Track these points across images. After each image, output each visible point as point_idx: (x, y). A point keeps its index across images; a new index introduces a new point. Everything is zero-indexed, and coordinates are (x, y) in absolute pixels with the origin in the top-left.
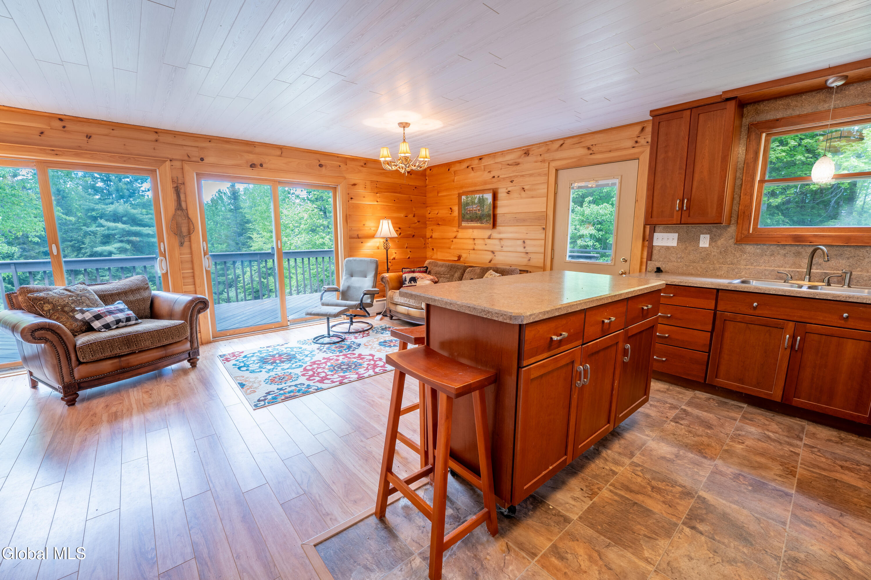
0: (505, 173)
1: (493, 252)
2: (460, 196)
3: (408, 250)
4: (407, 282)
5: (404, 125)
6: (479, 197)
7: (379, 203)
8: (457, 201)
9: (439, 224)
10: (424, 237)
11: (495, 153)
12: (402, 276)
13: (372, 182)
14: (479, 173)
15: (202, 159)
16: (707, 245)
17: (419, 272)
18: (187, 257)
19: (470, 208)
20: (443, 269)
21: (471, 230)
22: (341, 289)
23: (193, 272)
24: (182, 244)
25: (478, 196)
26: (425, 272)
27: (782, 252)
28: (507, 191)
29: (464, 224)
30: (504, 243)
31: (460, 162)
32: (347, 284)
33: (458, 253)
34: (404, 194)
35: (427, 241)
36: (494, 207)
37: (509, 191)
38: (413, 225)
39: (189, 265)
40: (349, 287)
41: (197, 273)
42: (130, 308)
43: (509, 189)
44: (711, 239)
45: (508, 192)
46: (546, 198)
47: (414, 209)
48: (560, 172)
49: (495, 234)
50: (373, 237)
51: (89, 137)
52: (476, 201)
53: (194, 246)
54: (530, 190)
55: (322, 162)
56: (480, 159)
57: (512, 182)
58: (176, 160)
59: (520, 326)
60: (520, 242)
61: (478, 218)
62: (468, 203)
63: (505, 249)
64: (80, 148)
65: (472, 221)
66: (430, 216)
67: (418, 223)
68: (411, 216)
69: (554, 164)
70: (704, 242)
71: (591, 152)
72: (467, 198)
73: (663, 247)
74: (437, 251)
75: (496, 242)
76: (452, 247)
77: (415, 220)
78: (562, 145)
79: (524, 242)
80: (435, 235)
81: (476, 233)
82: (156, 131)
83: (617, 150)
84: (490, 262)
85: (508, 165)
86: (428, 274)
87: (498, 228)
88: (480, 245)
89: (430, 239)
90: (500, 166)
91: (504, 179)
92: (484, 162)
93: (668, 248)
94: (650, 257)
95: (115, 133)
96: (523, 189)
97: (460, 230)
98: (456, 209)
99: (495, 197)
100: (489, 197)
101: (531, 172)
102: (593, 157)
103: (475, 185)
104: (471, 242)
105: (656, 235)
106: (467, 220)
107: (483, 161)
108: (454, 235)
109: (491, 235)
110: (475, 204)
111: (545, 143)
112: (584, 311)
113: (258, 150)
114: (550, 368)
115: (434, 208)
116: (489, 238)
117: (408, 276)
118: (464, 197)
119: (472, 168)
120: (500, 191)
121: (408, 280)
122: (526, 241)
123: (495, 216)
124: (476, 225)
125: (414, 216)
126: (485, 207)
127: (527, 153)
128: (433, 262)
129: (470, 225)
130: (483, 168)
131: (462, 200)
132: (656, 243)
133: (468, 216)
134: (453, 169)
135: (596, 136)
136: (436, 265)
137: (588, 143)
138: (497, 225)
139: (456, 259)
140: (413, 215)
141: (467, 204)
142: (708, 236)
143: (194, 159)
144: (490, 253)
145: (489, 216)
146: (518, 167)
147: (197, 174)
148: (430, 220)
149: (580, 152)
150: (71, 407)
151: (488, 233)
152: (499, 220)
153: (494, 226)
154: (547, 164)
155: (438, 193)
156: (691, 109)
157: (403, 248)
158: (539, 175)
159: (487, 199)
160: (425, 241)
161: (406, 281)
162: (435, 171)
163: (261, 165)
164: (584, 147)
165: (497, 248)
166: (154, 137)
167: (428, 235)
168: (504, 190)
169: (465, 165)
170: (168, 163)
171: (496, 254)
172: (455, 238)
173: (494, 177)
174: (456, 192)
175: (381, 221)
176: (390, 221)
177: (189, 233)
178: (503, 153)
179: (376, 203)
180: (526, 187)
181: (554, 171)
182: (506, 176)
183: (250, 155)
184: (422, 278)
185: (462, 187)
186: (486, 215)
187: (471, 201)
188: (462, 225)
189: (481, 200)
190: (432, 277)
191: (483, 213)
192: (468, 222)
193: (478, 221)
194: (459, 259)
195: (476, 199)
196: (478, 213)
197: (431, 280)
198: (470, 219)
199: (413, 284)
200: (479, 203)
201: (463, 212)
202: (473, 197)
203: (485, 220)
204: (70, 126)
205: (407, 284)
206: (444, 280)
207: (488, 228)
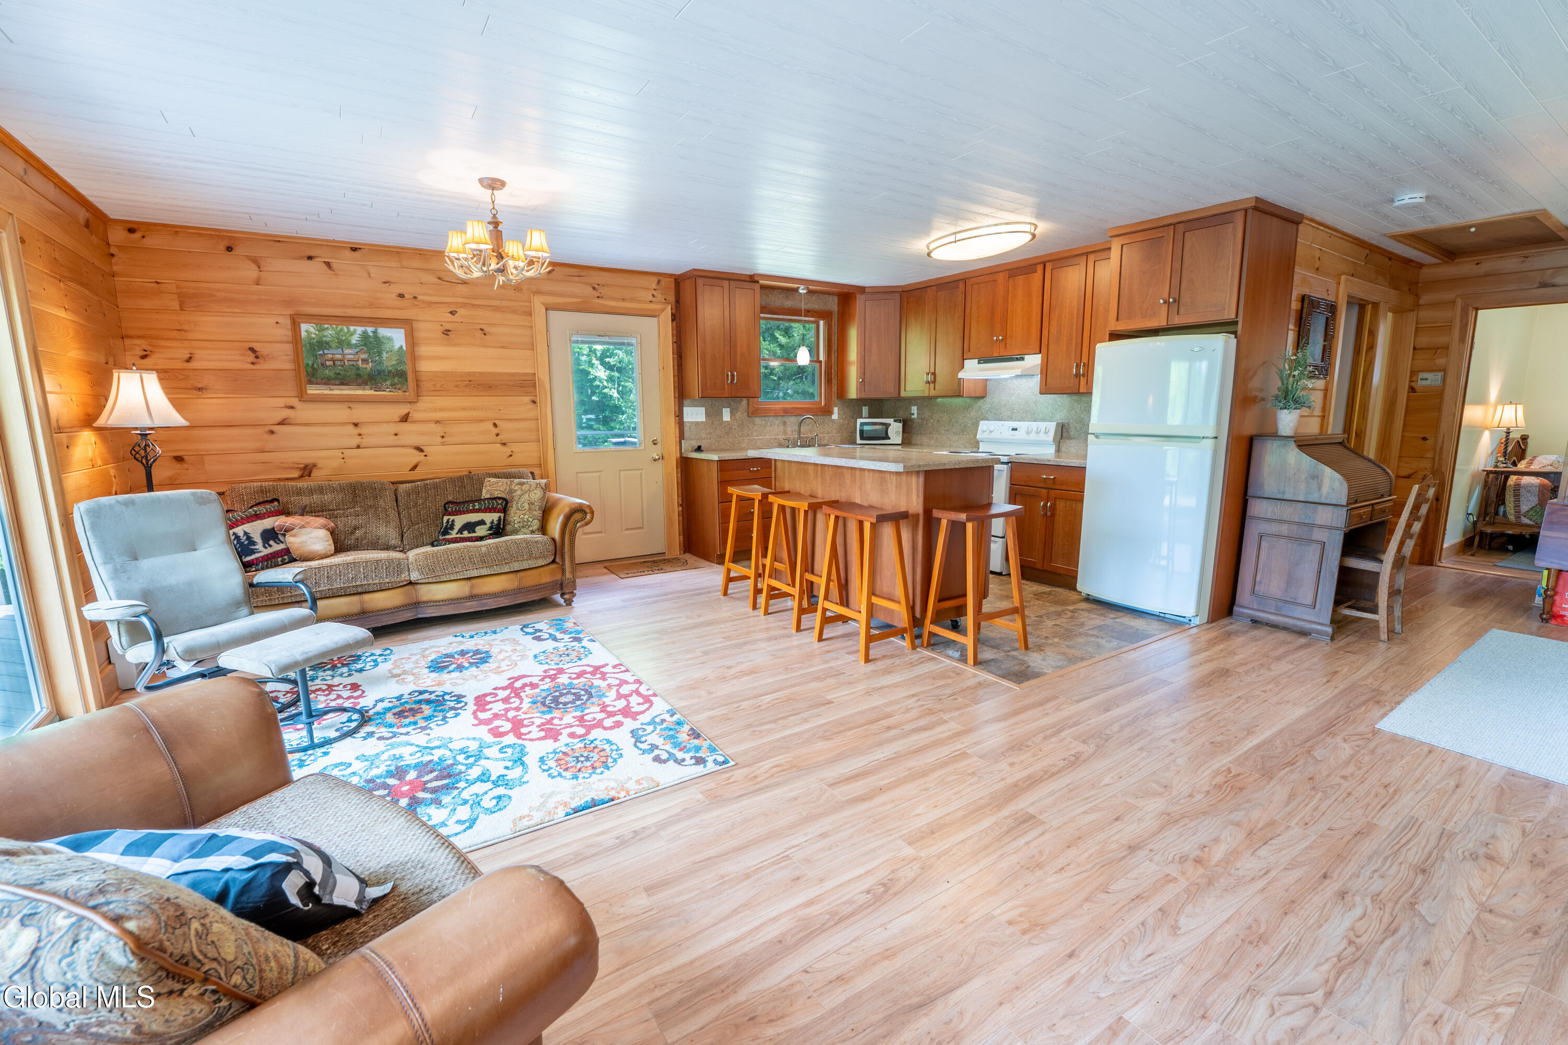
0: (435, 294)
1: (420, 450)
2: (296, 323)
4: (258, 547)
5: (493, 184)
6: (365, 333)
8: (282, 333)
11: (397, 248)
16: (729, 419)
19: (332, 353)
21: (343, 406)
25: (360, 330)
27: (777, 422)
28: (442, 329)
29: (313, 390)
31: (281, 240)
33: (299, 459)
36: (413, 355)
37: (449, 331)
43: (448, 327)
44: (731, 412)
45: (446, 333)
46: (531, 352)
48: (552, 314)
49: (421, 411)
52: (354, 339)
56: (354, 250)
57: (452, 313)
60: (487, 426)
61: (362, 379)
62: (327, 343)
65: (343, 384)
68: (111, 362)
69: (541, 299)
70: (726, 415)
71: (597, 293)
72: (320, 330)
73: (692, 423)
75: (429, 427)
76: (272, 447)
79: (495, 425)
81: (362, 412)
83: (632, 300)
84: (414, 468)
85: (438, 278)
87: (425, 399)
88: (376, 436)
90: (416, 276)
91: (430, 304)
92: (367, 259)
93: (697, 424)
94: (682, 436)
96: (481, 330)
97: (301, 405)
98: (278, 351)
99: (412, 339)
100: (395, 336)
101: (497, 303)
102: (602, 301)
103: (343, 303)
104: (348, 430)
105: (686, 410)
106: (328, 382)
107: (362, 256)
108: (278, 415)
109: (408, 414)
110: (349, 345)
116: (405, 419)
117: (254, 530)
118: (306, 329)
119: (327, 264)
120: (420, 326)
122: (499, 423)
123: (416, 376)
124: (362, 392)
126: (384, 355)
129: (335, 392)
130: (364, 269)
131: (304, 334)
132: (685, 420)
133: (329, 373)
134: (246, 250)
135: (601, 273)
137: (593, 281)
138: (423, 395)
139: (299, 474)
141: (322, 344)
142: (728, 409)
144: (412, 451)
145: (401, 375)
146: (464, 290)
149: (581, 290)
151: (399, 410)
152: (424, 383)
153: (418, 394)
154: (526, 296)
155: (184, 302)
156: (729, 280)
158: (516, 311)
159: (391, 339)
161: (252, 542)
162: (148, 240)
164: (587, 284)
165: (429, 440)
168: (435, 327)
169: (301, 251)
171: (426, 451)
172: (282, 423)
173: (401, 296)
174: (277, 311)
180: (488, 329)
181: (544, 310)
182: (434, 299)
185: (294, 301)
186: (390, 372)
187: (338, 338)
188: (309, 392)
189: (372, 340)
190: (322, 521)
191: (378, 367)
192: (332, 387)
193: (366, 384)
194: (307, 473)
195: (352, 335)
196: (364, 366)
197: (324, 527)
198: (335, 379)
199: (277, 547)
200: (365, 345)
201: (310, 363)
202: (342, 330)
203: (388, 382)
205: (262, 550)
206: (353, 521)
207: (403, 401)
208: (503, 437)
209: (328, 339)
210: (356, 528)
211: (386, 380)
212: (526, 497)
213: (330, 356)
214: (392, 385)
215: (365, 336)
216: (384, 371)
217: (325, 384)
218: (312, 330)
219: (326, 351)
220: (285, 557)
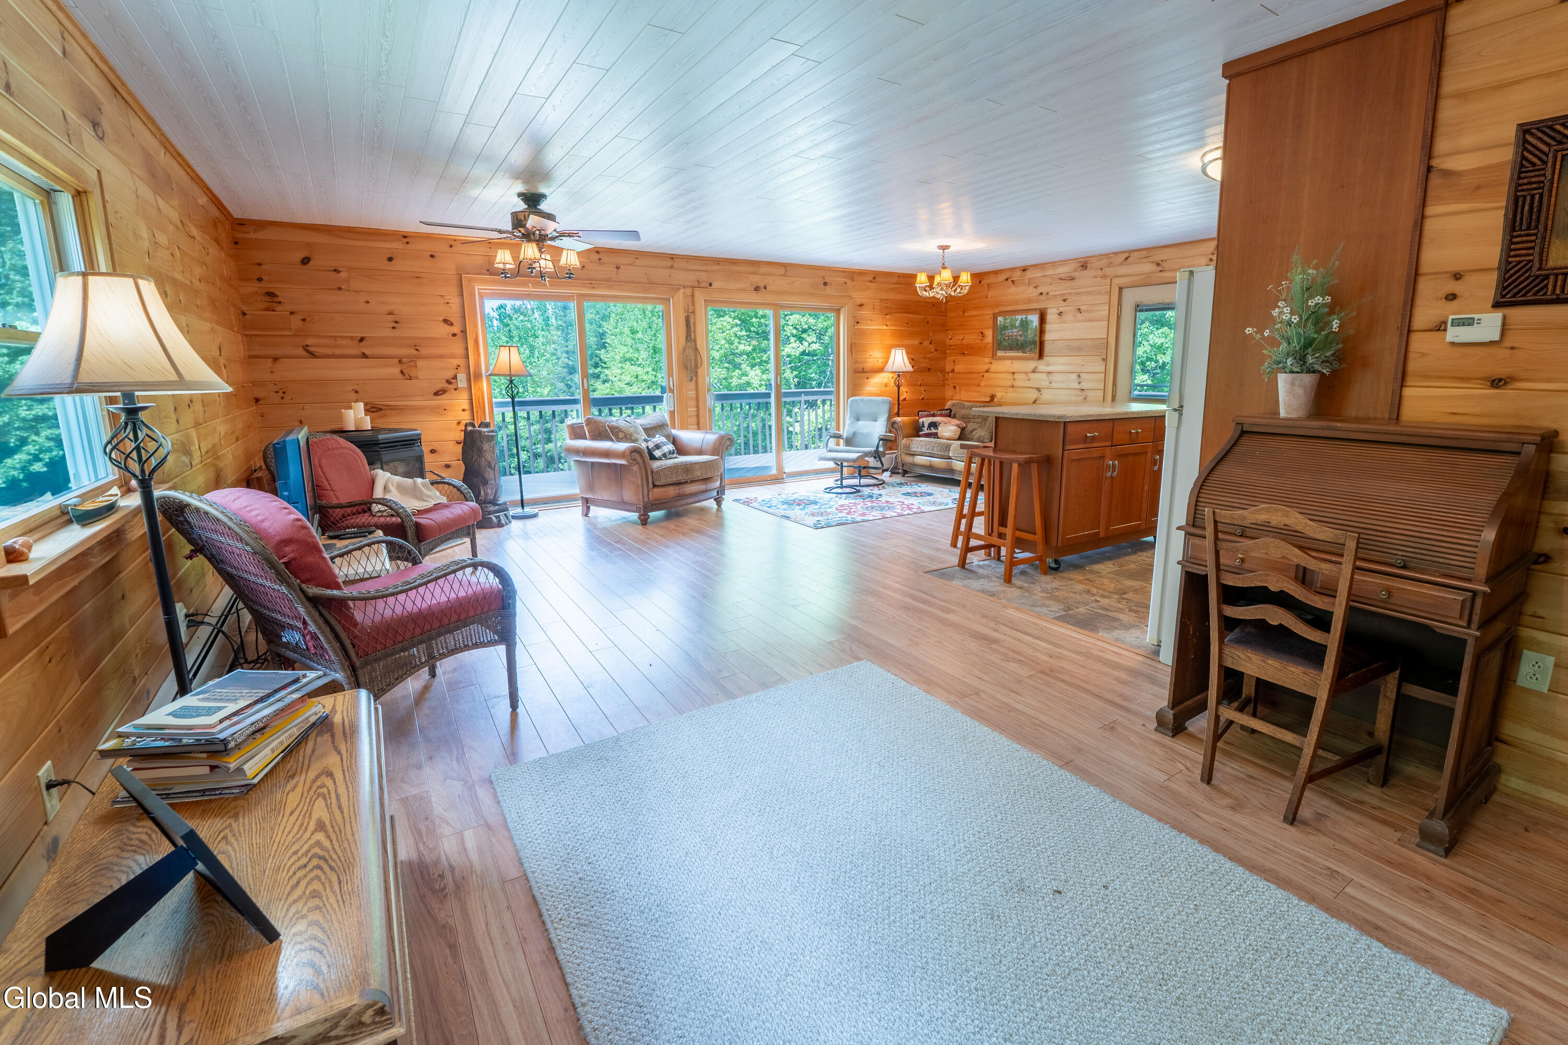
0: (1057, 289)
1: (1039, 390)
2: (995, 316)
3: (922, 388)
4: (925, 429)
5: (944, 248)
6: (1022, 318)
7: (889, 328)
8: (991, 323)
9: (964, 354)
10: (943, 371)
11: (1044, 263)
12: (918, 421)
13: (881, 300)
14: (1022, 288)
15: (711, 285)
17: (941, 415)
18: (692, 394)
19: (1008, 332)
21: (1010, 362)
22: (845, 436)
23: (698, 411)
24: (691, 380)
25: (1020, 317)
26: (949, 416)
28: (1058, 312)
29: (1000, 353)
30: (1053, 377)
31: (996, 272)
32: (852, 430)
33: (990, 391)
34: (920, 315)
35: (947, 376)
36: (1042, 331)
37: (1061, 312)
38: (930, 355)
39: (693, 403)
40: (855, 434)
41: (701, 412)
43: (1061, 309)
45: (1060, 314)
46: (1106, 322)
47: (931, 334)
48: (1125, 291)
49: (1042, 366)
50: (881, 370)
51: (618, 268)
52: (1017, 323)
53: (700, 381)
54: (1087, 311)
55: (827, 280)
56: (1024, 270)
57: (1064, 300)
58: (688, 287)
59: (1065, 423)
60: (1074, 376)
61: (1019, 346)
62: (1007, 326)
63: (1054, 385)
64: (609, 280)
65: (1011, 349)
66: (951, 342)
67: (935, 352)
68: (926, 343)
69: (1117, 281)
71: (1160, 268)
72: (1005, 320)
74: (961, 389)
75: (1044, 376)
76: (982, 384)
77: (932, 348)
78: (1127, 258)
79: (1079, 376)
80: (958, 368)
81: (1017, 366)
82: (672, 257)
84: (1034, 402)
85: (1061, 279)
86: (954, 418)
87: (1045, 358)
88: (1021, 380)
89: (950, 374)
90: (1050, 280)
91: (1055, 296)
92: (1029, 274)
95: (639, 262)
96: (1079, 309)
97: (994, 361)
98: (989, 333)
99: (1042, 320)
100: (1034, 319)
101: (1089, 289)
102: (1162, 274)
103: (1016, 302)
104: (1010, 376)
106: (1005, 349)
107: (1027, 273)
108: (986, 367)
109: (1036, 368)
110: (1016, 327)
111: (1107, 255)
112: (1113, 420)
113: (763, 269)
114: (1086, 456)
115: (957, 332)
116: (1034, 371)
117: (926, 421)
118: (1000, 319)
119: (1013, 281)
120: (1049, 311)
121: (926, 425)
122: (1081, 375)
123: (1042, 343)
124: (1017, 354)
125: (931, 343)
126: (1029, 331)
127: (1084, 266)
128: (960, 403)
129: (1008, 354)
130: (1027, 281)
131: (999, 322)
133: (1006, 344)
134: (986, 281)
135: (1166, 250)
136: (963, 407)
137: (1158, 258)
138: (1045, 354)
139: (988, 399)
140: (929, 341)
141: (1005, 328)
143: (702, 285)
144: (1035, 391)
145: (1034, 343)
146: (1073, 283)
147: (706, 301)
148: (952, 347)
149: (1148, 268)
151: (1032, 365)
152: (1047, 348)
153: (1041, 356)
154: (1109, 280)
155: (964, 312)
157: (916, 385)
158: (1099, 293)
159: (1032, 321)
160: (944, 376)
161: (923, 426)
163: (765, 288)
164: (1152, 262)
165: (1045, 384)
166: (669, 263)
167: (948, 367)
168: (1055, 311)
169: (1004, 277)
170: (681, 291)
171: (1043, 391)
172: (987, 371)
173: (1041, 294)
174: (990, 312)
175: (893, 351)
176: (903, 350)
177: (696, 367)
178: (1054, 264)
179: (885, 327)
180: (1082, 308)
181: (1117, 289)
182: (1057, 293)
183: (755, 276)
184: (947, 423)
185: (998, 305)
186: (1030, 341)
187: (1011, 323)
188: (998, 354)
189: (1024, 322)
190: (958, 422)
191: (1025, 339)
192: (1007, 351)
193: (1019, 349)
194: (992, 399)
195: (1017, 321)
196: (1020, 338)
197: (958, 426)
198: (1008, 346)
199: (933, 431)
200: (1022, 326)
201: (999, 338)
202: (1013, 318)
204: (605, 258)
205: (925, 431)
206: (975, 426)
207: (1033, 359)
208: (1085, 385)
209: (1007, 324)
210: (974, 429)
211: (1027, 347)
214: (1030, 349)
215: (1022, 320)
216: (1027, 341)
218: (1002, 320)
219: (1006, 331)
220: (935, 435)
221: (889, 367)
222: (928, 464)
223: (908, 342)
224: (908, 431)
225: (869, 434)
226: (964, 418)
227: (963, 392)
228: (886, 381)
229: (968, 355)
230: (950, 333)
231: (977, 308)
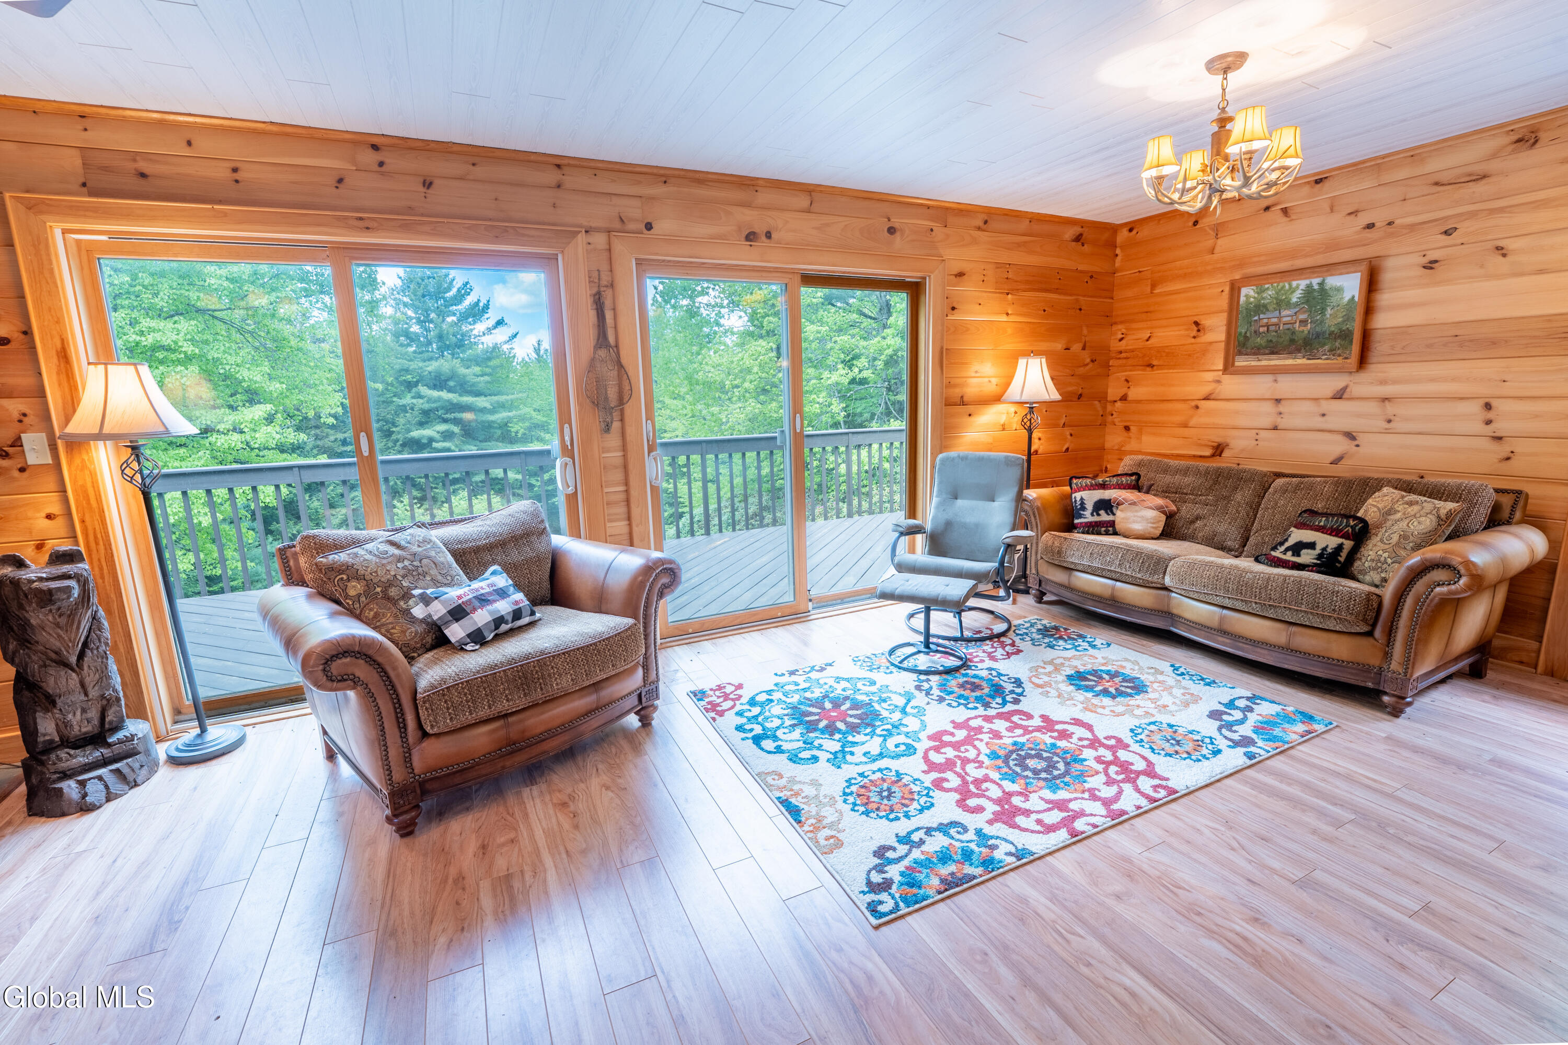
0: (1420, 210)
1: (1350, 436)
2: (1235, 289)
3: (1067, 431)
4: (1087, 513)
5: (1230, 63)
6: (1309, 286)
7: (1012, 318)
8: (1224, 302)
9: (1151, 366)
10: (1102, 398)
11: (1384, 157)
12: (1070, 499)
13: (999, 266)
14: (1312, 221)
15: (649, 226)
17: (1120, 486)
18: (615, 456)
19: (1269, 317)
20: (1188, 480)
21: (1271, 378)
22: (929, 527)
23: (627, 492)
24: (607, 428)
25: (1303, 284)
26: (1137, 487)
28: (1425, 261)
29: (1241, 362)
30: (1401, 409)
32: (943, 517)
33: (1214, 436)
34: (1071, 295)
35: (1109, 408)
36: (1369, 309)
37: (1435, 261)
38: (1082, 370)
39: (618, 476)
40: (949, 524)
41: (634, 493)
42: (518, 586)
43: (1437, 255)
45: (1432, 265)
47: (1085, 331)
49: (1366, 384)
50: (997, 399)
51: (428, 184)
52: (1296, 297)
53: (630, 431)
54: (1531, 250)
55: (896, 222)
56: (1321, 181)
57: (1448, 232)
58: (598, 230)
60: (1475, 408)
61: (1297, 345)
62: (1265, 306)
63: (1402, 426)
64: (410, 210)
65: (1273, 353)
66: (1123, 345)
67: (1091, 365)
68: (1076, 348)
72: (1261, 292)
74: (1140, 432)
75: (1371, 407)
76: (1194, 423)
77: (1086, 357)
79: (1488, 406)
80: (1135, 393)
81: (1289, 386)
82: (559, 163)
84: (1335, 462)
85: (1437, 184)
86: (1147, 492)
87: (1372, 367)
88: (1300, 416)
89: (1118, 404)
90: (1400, 191)
91: (1412, 227)
92: (1336, 187)
95: (479, 171)
96: (1499, 248)
97: (1226, 378)
98: (1217, 322)
99: (1372, 284)
100: (1348, 284)
101: (1538, 196)
103: (1293, 254)
104: (1268, 407)
106: (1257, 351)
107: (1332, 184)
108: (1206, 390)
109: (1344, 389)
110: (1288, 305)
113: (764, 197)
115: (1134, 326)
116: (1339, 395)
117: (1090, 497)
118: (1248, 293)
119: (1285, 211)
120: (1390, 263)
121: (1089, 506)
122: (1494, 403)
123: (1366, 336)
124: (1290, 362)
125: (1084, 349)
126: (1329, 311)
127: (1527, 140)
128: (1150, 462)
129: (1264, 363)
130: (1327, 204)
131: (1242, 299)
133: (1261, 342)
136: (1161, 470)
138: (1370, 361)
139: (1208, 452)
140: (1080, 345)
141: (1260, 308)
143: (631, 226)
144: (1340, 438)
145: (1345, 336)
146: (1479, 188)
147: (639, 262)
148: (1123, 355)
150: (406, 840)
151: (1334, 382)
152: (1379, 347)
153: (1363, 361)
155: (1153, 286)
157: (1056, 426)
159: (1340, 289)
160: (1105, 408)
161: (1083, 508)
162: (1144, 233)
163: (768, 235)
165: (1370, 424)
166: (552, 177)
167: (1114, 391)
168: (1415, 259)
170: (581, 238)
171: (1361, 439)
172: (1206, 398)
173: (1370, 226)
174: (1218, 280)
175: (1022, 362)
176: (1044, 360)
177: (621, 402)
179: (1004, 318)
180: (1513, 244)
182: (1423, 218)
183: (747, 211)
184: (1134, 504)
185: (1241, 264)
186: (1331, 333)
187: (1276, 299)
188: (1237, 364)
189: (1316, 294)
190: (1159, 501)
191: (1318, 329)
192: (1260, 357)
193: (1299, 351)
194: (1218, 452)
195: (1293, 292)
196: (1301, 329)
197: (1160, 509)
198: (1266, 347)
199: (1104, 517)
200: (1307, 302)
201: (1243, 331)
202: (1284, 287)
203: (1327, 348)
204: (394, 162)
205: (1088, 517)
206: (1198, 510)
207: (1340, 371)
208: (1506, 428)
209: (1266, 301)
210: (1198, 518)
211: (1324, 345)
212: (1403, 525)
213: (1265, 321)
214: (1331, 350)
215: (1309, 290)
216: (1324, 332)
217: (1255, 354)
218: (1252, 293)
219: (1262, 316)
220: (1110, 528)
221: (1014, 392)
222: (1107, 593)
223: (1044, 346)
224: (1055, 516)
225: (977, 525)
226: (1165, 492)
227: (1145, 438)
228: (1003, 419)
229: (1160, 367)
230: (1120, 329)
231: (1185, 276)
